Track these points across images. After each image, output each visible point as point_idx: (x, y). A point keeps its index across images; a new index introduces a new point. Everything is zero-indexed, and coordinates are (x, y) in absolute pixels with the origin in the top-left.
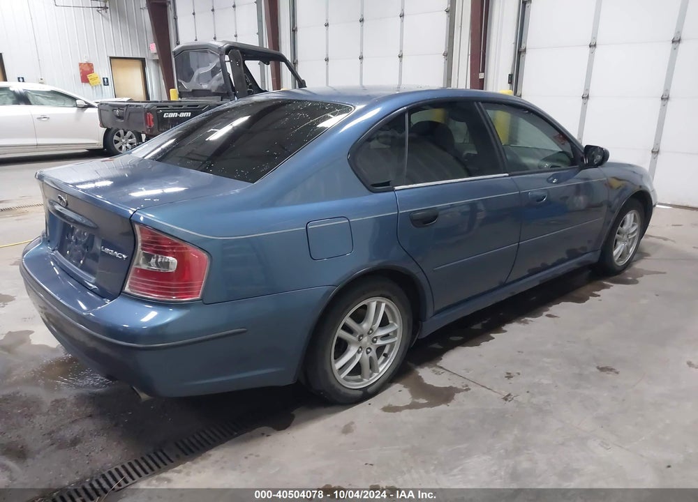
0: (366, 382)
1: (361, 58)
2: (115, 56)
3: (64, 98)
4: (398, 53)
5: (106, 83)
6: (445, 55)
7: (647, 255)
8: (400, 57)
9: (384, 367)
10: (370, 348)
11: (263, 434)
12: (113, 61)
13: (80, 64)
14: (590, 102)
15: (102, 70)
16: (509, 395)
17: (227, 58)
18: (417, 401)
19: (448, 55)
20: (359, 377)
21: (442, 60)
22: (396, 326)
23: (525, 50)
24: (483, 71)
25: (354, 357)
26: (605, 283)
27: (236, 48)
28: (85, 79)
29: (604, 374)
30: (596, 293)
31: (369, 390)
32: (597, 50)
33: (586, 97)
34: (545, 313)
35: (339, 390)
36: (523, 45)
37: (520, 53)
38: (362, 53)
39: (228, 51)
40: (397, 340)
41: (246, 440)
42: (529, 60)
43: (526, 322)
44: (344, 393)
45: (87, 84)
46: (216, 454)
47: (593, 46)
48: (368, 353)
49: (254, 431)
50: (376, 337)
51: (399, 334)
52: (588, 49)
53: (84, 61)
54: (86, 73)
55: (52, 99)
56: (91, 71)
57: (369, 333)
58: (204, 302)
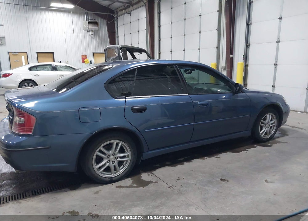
0: (113, 175)
1: (184, 50)
2: (95, 52)
3: (71, 68)
4: (198, 48)
5: (91, 62)
6: (217, 48)
7: (287, 135)
8: (199, 49)
9: (121, 171)
10: (114, 162)
11: (65, 191)
12: (95, 54)
13: (82, 56)
14: (278, 67)
15: (90, 58)
16: (173, 186)
17: (121, 51)
18: (132, 185)
19: (218, 48)
20: (110, 173)
21: (216, 50)
22: (128, 153)
23: (249, 45)
24: (232, 54)
25: (105, 164)
26: (255, 146)
27: (125, 47)
28: (83, 61)
29: (222, 182)
30: (247, 149)
31: (114, 179)
32: (280, 44)
33: (276, 65)
34: (216, 156)
35: (98, 177)
36: (249, 43)
37: (247, 46)
38: (184, 48)
39: (121, 48)
40: (129, 159)
41: (57, 193)
42: (251, 49)
43: (204, 159)
44: (100, 178)
45: (84, 63)
46: (43, 196)
47: (278, 42)
48: (113, 163)
49: (62, 190)
50: (117, 157)
51: (130, 157)
52: (276, 44)
53: (84, 54)
54: (84, 59)
55: (65, 68)
56: (86, 58)
57: (113, 155)
58: (34, 135)
